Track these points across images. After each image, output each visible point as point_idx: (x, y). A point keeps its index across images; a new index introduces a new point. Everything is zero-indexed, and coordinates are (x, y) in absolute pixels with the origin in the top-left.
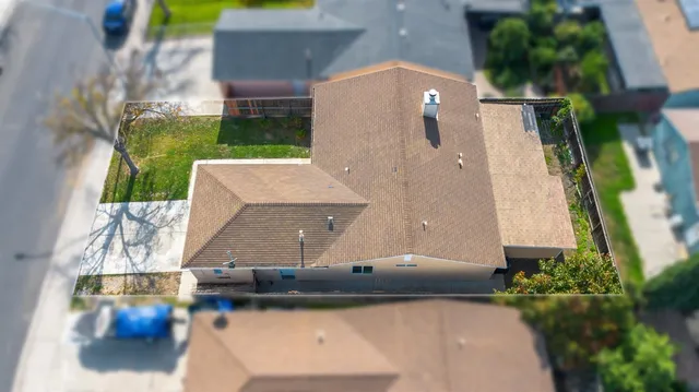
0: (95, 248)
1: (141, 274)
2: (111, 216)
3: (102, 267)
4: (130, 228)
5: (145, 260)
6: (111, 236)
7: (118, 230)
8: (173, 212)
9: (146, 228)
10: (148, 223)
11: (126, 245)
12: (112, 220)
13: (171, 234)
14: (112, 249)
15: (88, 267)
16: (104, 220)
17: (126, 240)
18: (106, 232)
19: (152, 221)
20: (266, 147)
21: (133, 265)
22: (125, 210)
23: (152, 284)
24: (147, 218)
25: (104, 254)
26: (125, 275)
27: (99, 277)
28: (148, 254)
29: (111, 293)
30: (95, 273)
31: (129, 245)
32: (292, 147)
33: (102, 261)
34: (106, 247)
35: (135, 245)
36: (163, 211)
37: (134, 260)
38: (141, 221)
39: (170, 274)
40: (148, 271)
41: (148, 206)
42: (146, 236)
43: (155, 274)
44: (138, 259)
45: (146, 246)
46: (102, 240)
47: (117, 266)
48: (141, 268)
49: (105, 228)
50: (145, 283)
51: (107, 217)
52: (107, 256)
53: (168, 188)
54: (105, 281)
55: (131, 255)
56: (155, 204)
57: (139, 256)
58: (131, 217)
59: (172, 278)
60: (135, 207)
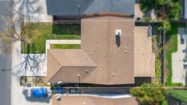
0: (23, 68)
1: (37, 76)
2: (25, 58)
3: (26, 74)
4: (31, 62)
5: (37, 72)
6: (26, 65)
7: (28, 63)
8: (42, 58)
9: (36, 62)
11: (31, 67)
12: (26, 59)
13: (43, 65)
14: (28, 69)
15: (22, 74)
16: (23, 60)
17: (31, 66)
18: (25, 63)
19: (37, 60)
20: (67, 35)
21: (34, 74)
22: (28, 56)
23: (40, 79)
24: (36, 59)
25: (26, 70)
26: (33, 76)
27: (26, 77)
28: (38, 71)
29: (30, 82)
30: (25, 76)
31: (32, 68)
32: (75, 36)
33: (26, 72)
34: (26, 68)
35: (34, 68)
36: (40, 57)
37: (34, 72)
38: (34, 60)
39: (44, 77)
40: (39, 75)
41: (35, 55)
42: (36, 65)
43: (41, 77)
44: (35, 72)
45: (37, 68)
46: (24, 66)
47: (30, 74)
48: (37, 75)
49: (24, 62)
50: (38, 79)
51: (24, 58)
52: (27, 71)
53: (40, 49)
54: (28, 78)
55: (33, 70)
56: (37, 55)
57: (35, 71)
58: (31, 59)
59: (45, 78)
60: (31, 55)
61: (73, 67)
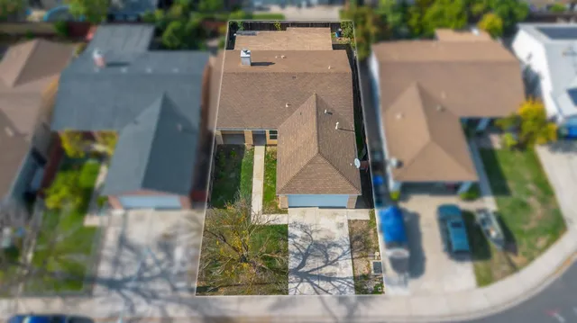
0: (331, 287)
1: (351, 247)
2: (302, 281)
3: (347, 278)
4: (312, 263)
5: (340, 246)
6: (320, 278)
7: (314, 273)
8: (299, 233)
9: (313, 250)
10: (308, 250)
11: (327, 263)
12: (305, 280)
13: (318, 231)
14: (331, 274)
15: (347, 290)
16: (306, 287)
17: (323, 264)
18: (316, 282)
19: (306, 247)
21: (344, 254)
22: (295, 271)
23: (358, 238)
24: (303, 251)
25: (335, 279)
26: (352, 259)
27: (355, 278)
28: (335, 245)
29: (368, 266)
30: (353, 282)
31: (328, 261)
32: (244, 160)
33: (342, 279)
34: (329, 278)
35: (327, 256)
36: (297, 240)
37: (340, 254)
38: (306, 256)
39: (349, 227)
40: (348, 243)
41: (293, 253)
42: (320, 249)
43: (351, 238)
44: (339, 251)
45: (329, 247)
46: (323, 284)
47: (346, 266)
48: (346, 248)
49: (312, 284)
50: (358, 243)
51: (301, 285)
52: (337, 276)
53: (276, 239)
54: (358, 274)
55: (335, 258)
56: (291, 247)
57: (336, 251)
58: (303, 264)
59: (353, 226)
60: (293, 263)
61: (318, 133)
